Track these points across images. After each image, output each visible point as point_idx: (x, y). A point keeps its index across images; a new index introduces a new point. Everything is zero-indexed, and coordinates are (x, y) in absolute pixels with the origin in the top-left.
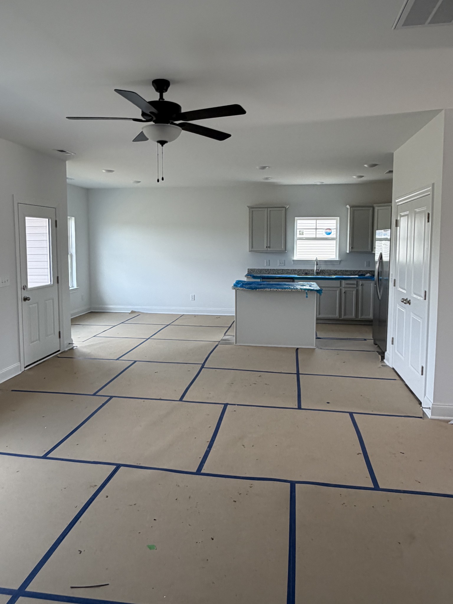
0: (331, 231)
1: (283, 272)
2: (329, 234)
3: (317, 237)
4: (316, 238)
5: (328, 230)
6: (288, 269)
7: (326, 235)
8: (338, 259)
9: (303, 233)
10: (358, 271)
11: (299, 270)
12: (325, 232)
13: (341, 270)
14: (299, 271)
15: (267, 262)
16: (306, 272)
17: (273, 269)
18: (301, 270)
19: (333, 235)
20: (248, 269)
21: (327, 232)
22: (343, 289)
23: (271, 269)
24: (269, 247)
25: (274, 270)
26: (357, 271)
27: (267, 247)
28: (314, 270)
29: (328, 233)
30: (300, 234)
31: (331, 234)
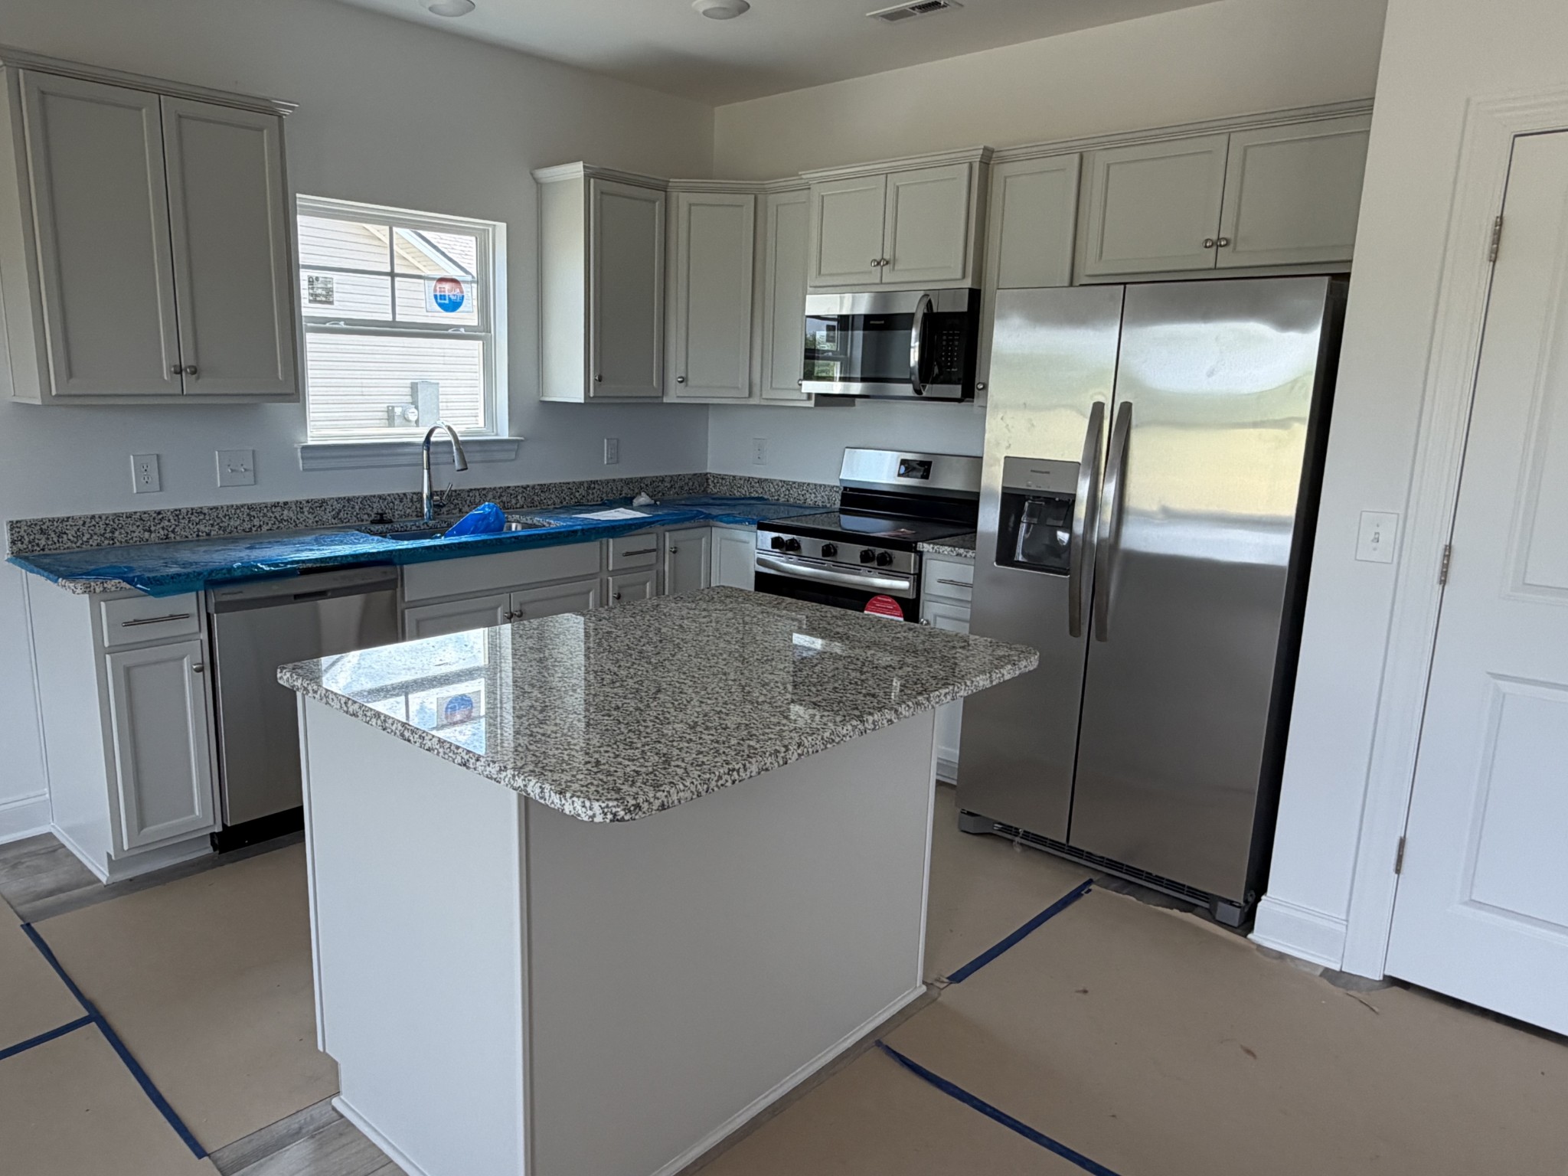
0: (462, 292)
1: (256, 522)
2: (453, 306)
3: (399, 318)
4: (394, 323)
5: (447, 286)
6: (282, 500)
7: (438, 309)
8: (505, 435)
9: (329, 292)
10: (586, 485)
11: (338, 500)
12: (436, 296)
13: (525, 488)
14: (338, 506)
15: (143, 470)
16: (377, 507)
17: (193, 511)
18: (349, 500)
19: (467, 316)
20: (14, 526)
21: (443, 297)
22: (610, 579)
23: (177, 513)
24: (195, 371)
25: (200, 512)
26: (581, 483)
27: (179, 371)
28: (421, 494)
29: (447, 302)
30: (315, 299)
31: (461, 309)
